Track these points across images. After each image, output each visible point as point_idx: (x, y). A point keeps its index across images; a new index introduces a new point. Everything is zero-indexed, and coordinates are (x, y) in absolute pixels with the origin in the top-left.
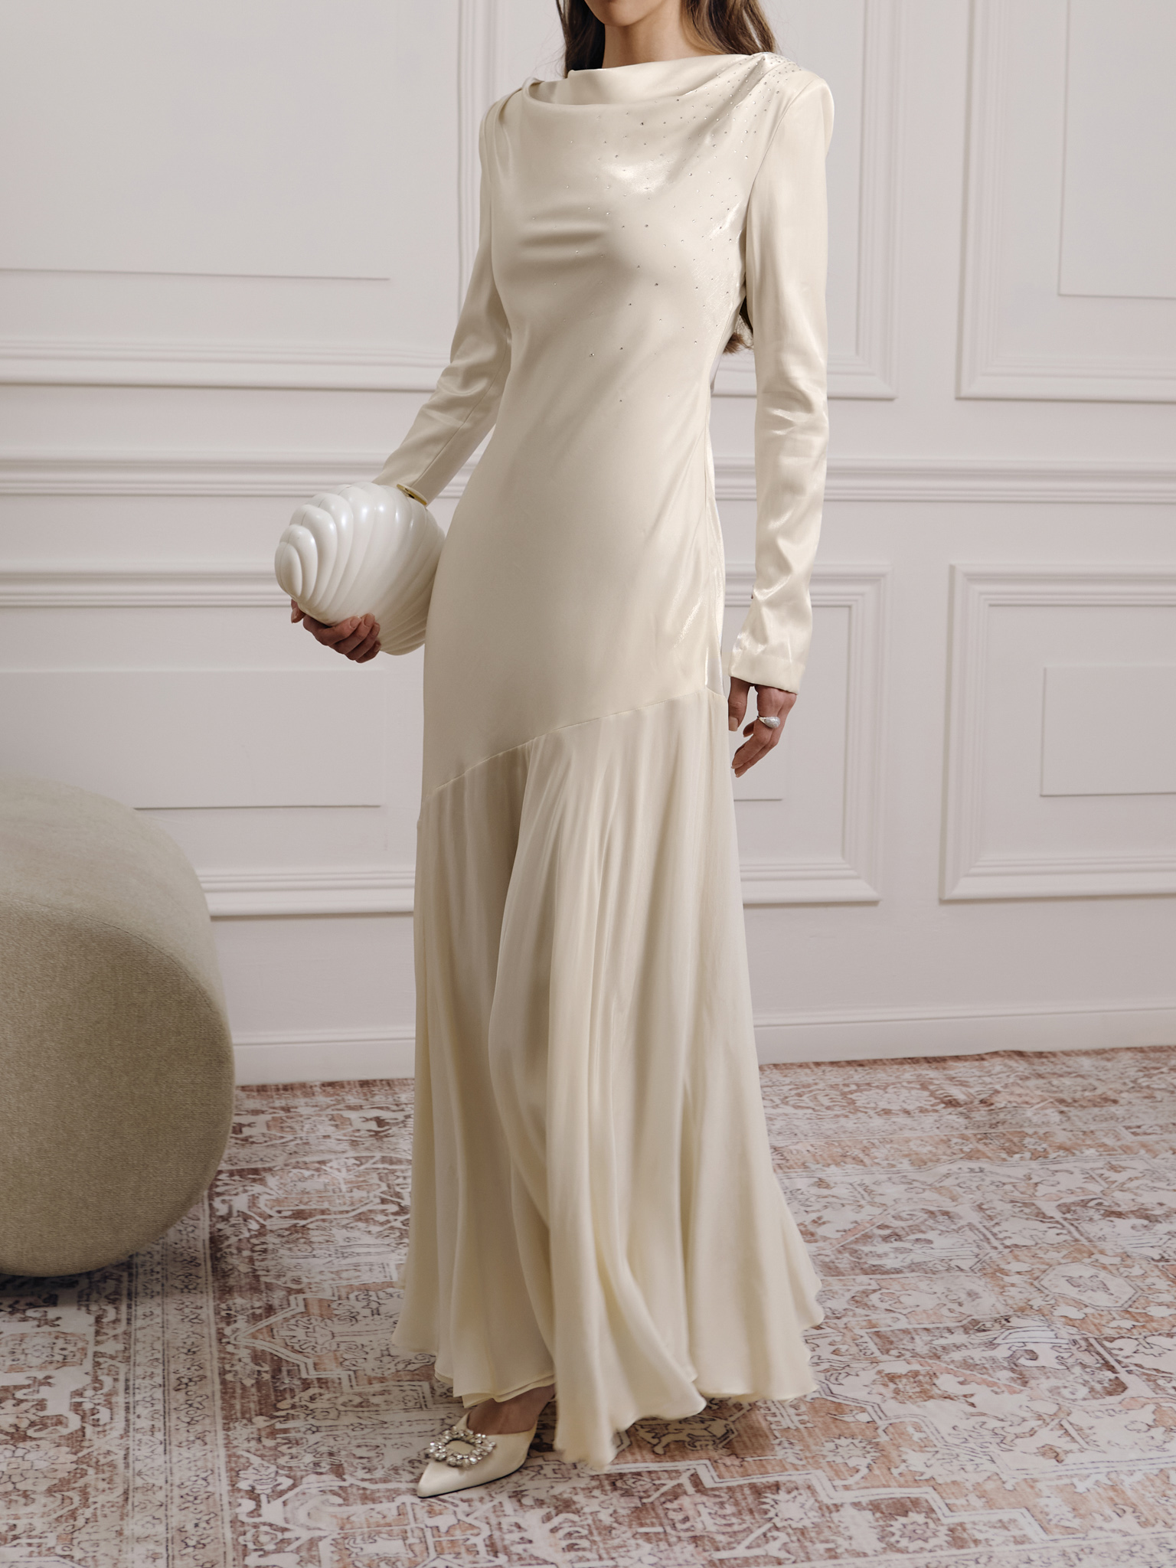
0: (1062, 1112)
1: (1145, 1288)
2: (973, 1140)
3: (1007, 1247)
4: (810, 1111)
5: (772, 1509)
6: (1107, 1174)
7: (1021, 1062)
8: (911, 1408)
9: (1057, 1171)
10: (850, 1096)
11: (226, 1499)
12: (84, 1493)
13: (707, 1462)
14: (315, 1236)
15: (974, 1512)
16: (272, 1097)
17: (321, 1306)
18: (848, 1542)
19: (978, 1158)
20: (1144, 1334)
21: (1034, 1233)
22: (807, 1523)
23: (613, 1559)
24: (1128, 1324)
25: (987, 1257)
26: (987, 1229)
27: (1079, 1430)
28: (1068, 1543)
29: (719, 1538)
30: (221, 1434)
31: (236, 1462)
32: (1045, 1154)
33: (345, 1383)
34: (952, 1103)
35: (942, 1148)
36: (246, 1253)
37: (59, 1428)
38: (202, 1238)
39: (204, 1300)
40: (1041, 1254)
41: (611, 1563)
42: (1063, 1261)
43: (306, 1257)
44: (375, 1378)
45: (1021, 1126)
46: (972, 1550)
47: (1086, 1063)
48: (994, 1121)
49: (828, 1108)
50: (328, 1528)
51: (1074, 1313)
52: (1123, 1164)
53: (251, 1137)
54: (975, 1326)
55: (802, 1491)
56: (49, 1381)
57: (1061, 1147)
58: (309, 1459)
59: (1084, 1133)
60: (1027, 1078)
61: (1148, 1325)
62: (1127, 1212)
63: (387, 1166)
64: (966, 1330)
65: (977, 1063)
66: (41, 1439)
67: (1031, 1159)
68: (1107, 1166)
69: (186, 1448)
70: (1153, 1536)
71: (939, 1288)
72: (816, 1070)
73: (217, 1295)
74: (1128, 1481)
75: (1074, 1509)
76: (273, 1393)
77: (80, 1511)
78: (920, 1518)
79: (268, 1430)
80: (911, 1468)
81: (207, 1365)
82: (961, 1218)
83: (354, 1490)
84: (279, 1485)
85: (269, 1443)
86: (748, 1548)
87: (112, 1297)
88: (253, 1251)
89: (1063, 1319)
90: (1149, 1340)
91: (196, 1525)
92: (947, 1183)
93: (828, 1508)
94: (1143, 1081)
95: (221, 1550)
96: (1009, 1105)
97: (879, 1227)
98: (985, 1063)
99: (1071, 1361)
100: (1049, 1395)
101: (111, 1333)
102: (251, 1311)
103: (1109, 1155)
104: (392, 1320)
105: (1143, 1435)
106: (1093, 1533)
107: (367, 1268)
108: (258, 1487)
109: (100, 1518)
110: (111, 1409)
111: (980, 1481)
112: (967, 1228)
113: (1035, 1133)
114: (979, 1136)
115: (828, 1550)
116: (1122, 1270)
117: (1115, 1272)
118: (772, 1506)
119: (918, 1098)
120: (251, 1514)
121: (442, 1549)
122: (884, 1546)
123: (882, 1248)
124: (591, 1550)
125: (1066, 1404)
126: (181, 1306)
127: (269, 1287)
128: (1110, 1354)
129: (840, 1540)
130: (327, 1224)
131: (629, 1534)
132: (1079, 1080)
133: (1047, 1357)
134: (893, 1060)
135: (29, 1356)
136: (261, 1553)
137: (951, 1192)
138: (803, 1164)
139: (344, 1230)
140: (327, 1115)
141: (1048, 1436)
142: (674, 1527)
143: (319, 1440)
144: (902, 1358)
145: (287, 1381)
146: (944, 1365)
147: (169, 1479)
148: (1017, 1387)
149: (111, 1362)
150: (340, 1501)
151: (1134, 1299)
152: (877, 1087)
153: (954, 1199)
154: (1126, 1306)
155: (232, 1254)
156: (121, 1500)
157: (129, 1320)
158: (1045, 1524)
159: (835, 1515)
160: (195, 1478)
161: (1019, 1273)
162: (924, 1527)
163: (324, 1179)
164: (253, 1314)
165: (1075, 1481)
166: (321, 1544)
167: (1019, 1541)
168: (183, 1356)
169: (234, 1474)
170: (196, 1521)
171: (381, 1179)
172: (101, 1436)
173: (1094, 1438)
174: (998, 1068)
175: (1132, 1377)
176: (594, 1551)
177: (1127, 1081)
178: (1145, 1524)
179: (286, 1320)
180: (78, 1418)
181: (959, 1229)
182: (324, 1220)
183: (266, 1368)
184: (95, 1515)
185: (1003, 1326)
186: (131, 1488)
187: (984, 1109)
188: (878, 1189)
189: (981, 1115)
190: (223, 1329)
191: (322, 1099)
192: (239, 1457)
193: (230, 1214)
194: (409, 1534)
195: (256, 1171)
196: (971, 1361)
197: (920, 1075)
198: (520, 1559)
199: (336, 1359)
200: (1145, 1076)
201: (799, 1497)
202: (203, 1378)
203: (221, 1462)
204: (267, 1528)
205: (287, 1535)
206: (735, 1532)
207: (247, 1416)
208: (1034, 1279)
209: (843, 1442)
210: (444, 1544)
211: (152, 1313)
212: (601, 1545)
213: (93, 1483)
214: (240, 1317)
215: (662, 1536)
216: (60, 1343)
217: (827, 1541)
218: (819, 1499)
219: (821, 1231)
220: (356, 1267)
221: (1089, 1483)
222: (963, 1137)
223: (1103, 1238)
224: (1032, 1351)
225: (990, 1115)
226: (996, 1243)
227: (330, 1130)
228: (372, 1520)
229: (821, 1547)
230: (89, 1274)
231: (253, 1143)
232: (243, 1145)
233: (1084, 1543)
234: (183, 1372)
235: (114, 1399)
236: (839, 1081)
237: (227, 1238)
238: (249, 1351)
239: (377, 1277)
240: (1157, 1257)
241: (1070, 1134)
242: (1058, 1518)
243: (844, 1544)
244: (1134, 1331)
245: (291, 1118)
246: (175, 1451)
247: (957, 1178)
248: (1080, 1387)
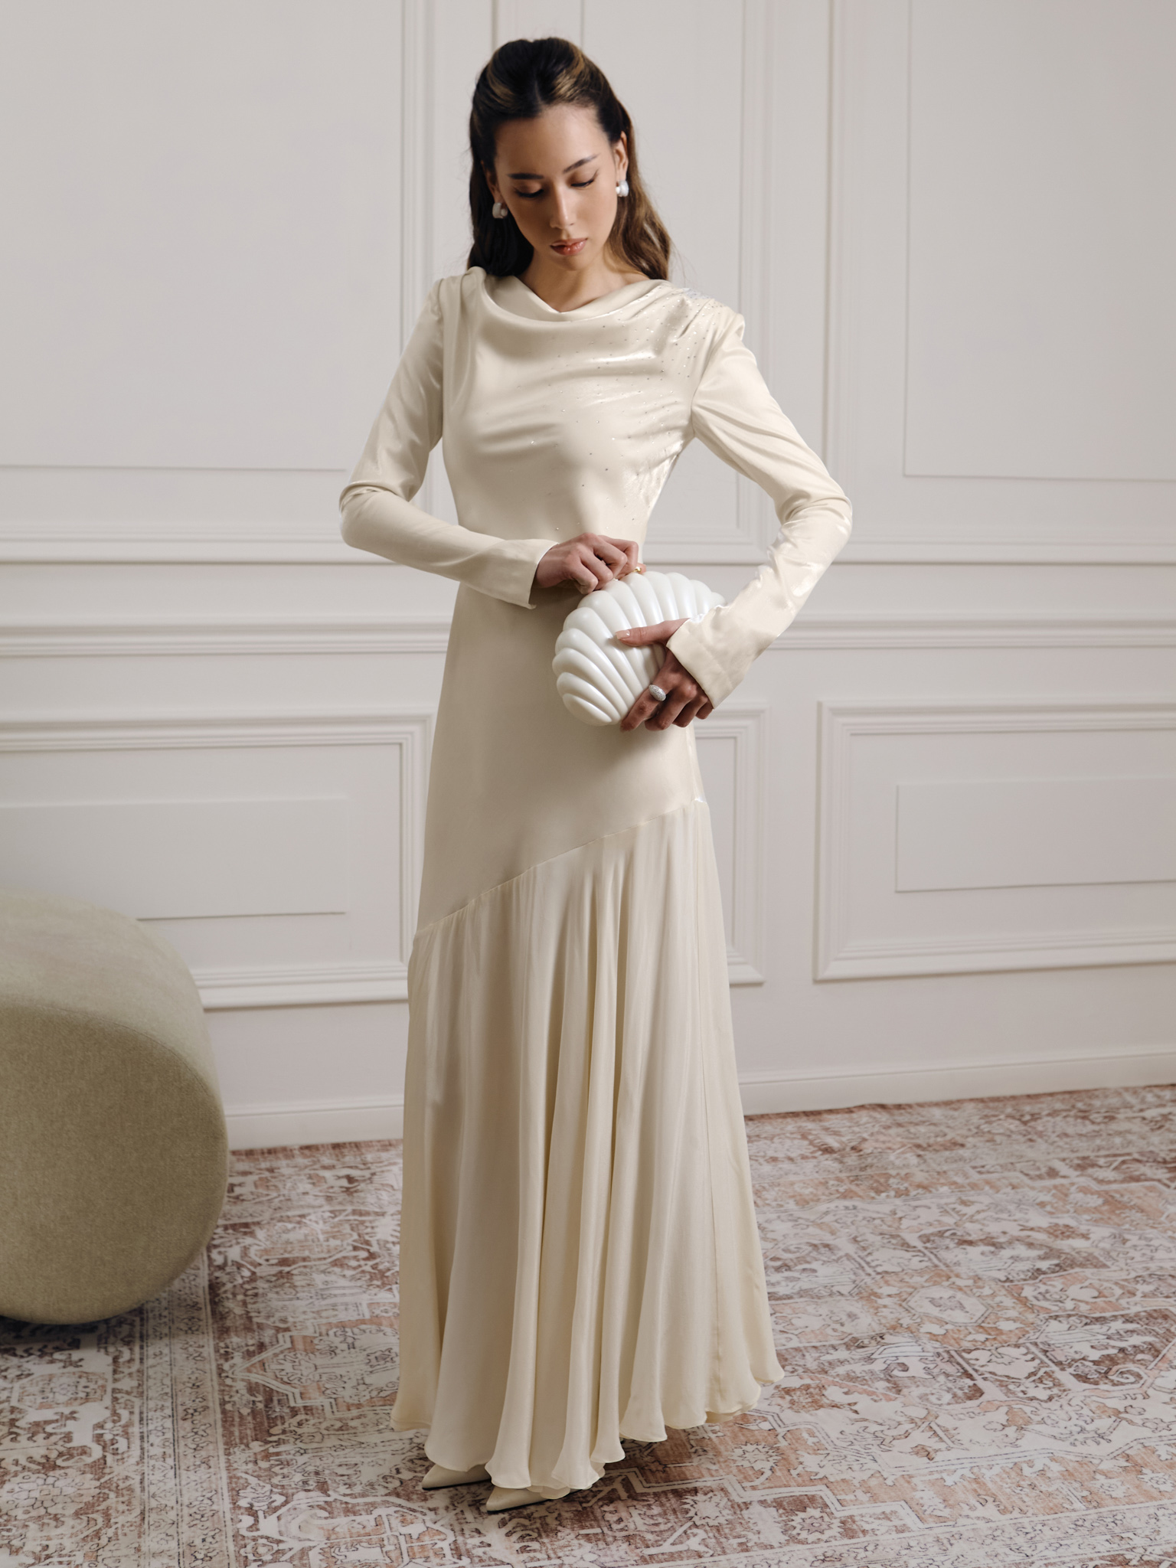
0: (919, 1156)
1: (995, 1305)
2: (847, 1181)
3: (878, 1273)
5: (692, 1508)
6: (959, 1207)
7: (884, 1113)
8: (805, 1416)
9: (917, 1207)
11: (228, 1516)
12: (107, 1515)
13: (636, 1469)
14: (298, 1281)
15: (861, 1506)
16: (258, 1160)
17: (305, 1343)
18: (757, 1536)
19: (851, 1197)
20: (996, 1346)
21: (900, 1261)
22: (722, 1520)
23: (559, 1558)
24: (982, 1337)
25: (862, 1283)
26: (862, 1258)
27: (946, 1431)
28: (941, 1531)
29: (649, 1536)
30: (223, 1459)
31: (236, 1483)
32: (907, 1192)
33: (327, 1409)
34: (827, 1150)
35: (821, 1190)
36: (240, 1297)
37: (84, 1457)
38: (201, 1286)
39: (205, 1340)
40: (907, 1278)
41: (558, 1562)
42: (926, 1284)
43: (291, 1299)
44: (353, 1405)
45: (886, 1169)
46: (861, 1540)
47: (937, 1113)
48: (863, 1165)
50: (318, 1539)
51: (937, 1330)
52: (971, 1199)
53: (241, 1195)
54: (855, 1343)
55: (716, 1493)
56: (75, 1415)
57: (919, 1186)
58: (298, 1477)
59: (939, 1173)
60: (889, 1127)
61: (999, 1338)
62: (977, 1241)
63: (357, 1217)
64: (848, 1347)
65: (847, 1116)
66: (68, 1467)
67: (895, 1197)
68: (958, 1201)
69: (193, 1472)
70: (1012, 1522)
71: (824, 1310)
73: (216, 1335)
74: (988, 1475)
75: (944, 1501)
76: (266, 1420)
77: (104, 1531)
78: (816, 1513)
79: (263, 1454)
80: (807, 1469)
81: (210, 1397)
82: (839, 1249)
83: (338, 1504)
84: (273, 1502)
85: (264, 1464)
86: (673, 1544)
87: (126, 1340)
88: (246, 1295)
89: (928, 1335)
90: (1000, 1350)
91: (204, 1540)
92: (827, 1219)
93: (739, 1506)
94: (985, 1128)
95: (226, 1562)
96: (875, 1151)
97: (772, 1260)
98: (854, 1115)
99: (936, 1371)
100: (920, 1401)
101: (127, 1371)
102: (246, 1348)
103: (960, 1191)
104: (365, 1353)
105: (999, 1434)
106: (961, 1521)
107: (343, 1307)
108: (256, 1504)
109: (120, 1537)
110: (128, 1439)
111: (865, 1478)
112: (844, 1258)
113: (898, 1174)
114: (851, 1178)
115: (741, 1544)
116: (975, 1290)
117: (969, 1292)
118: (692, 1506)
119: (799, 1147)
120: (251, 1528)
121: (414, 1554)
122: (787, 1538)
123: (776, 1277)
124: (540, 1551)
125: (934, 1409)
126: (186, 1346)
127: (260, 1326)
128: (968, 1363)
129: (750, 1535)
130: (308, 1270)
131: (573, 1536)
132: (932, 1127)
133: (916, 1369)
134: (777, 1114)
135: (57, 1394)
136: (260, 1563)
137: (830, 1227)
139: (323, 1275)
140: (305, 1175)
141: (920, 1437)
142: (610, 1528)
143: (307, 1460)
144: (796, 1373)
145: (277, 1410)
146: (831, 1379)
147: (179, 1500)
148: (892, 1395)
149: (127, 1397)
150: (326, 1514)
151: (986, 1315)
153: (833, 1233)
154: (980, 1321)
155: (228, 1298)
156: (138, 1520)
157: (141, 1360)
158: (921, 1514)
159: (745, 1512)
160: (202, 1498)
161: (889, 1296)
162: (820, 1520)
163: (304, 1231)
164: (248, 1351)
165: (944, 1475)
166: (310, 1553)
167: (900, 1530)
168: (189, 1390)
169: (235, 1494)
170: (204, 1537)
171: (352, 1229)
172: (120, 1463)
173: (958, 1437)
174: (865, 1119)
175: (988, 1383)
176: (543, 1552)
177: (972, 1127)
178: (1003, 1512)
179: (276, 1355)
180: (100, 1448)
181: (839, 1259)
182: (305, 1267)
183: (260, 1398)
184: (116, 1534)
185: (878, 1343)
186: (147, 1509)
187: (854, 1155)
188: (770, 1227)
189: (852, 1160)
190: (222, 1365)
191: (300, 1161)
192: (238, 1478)
193: (225, 1264)
194: (386, 1542)
195: (246, 1225)
196: (853, 1374)
197: (800, 1127)
198: (481, 1561)
199: (319, 1388)
200: (986, 1123)
201: (714, 1497)
202: (206, 1408)
203: (224, 1483)
204: (264, 1541)
205: (282, 1546)
206: (661, 1531)
207: (245, 1441)
208: (902, 1301)
209: (749, 1448)
210: (416, 1549)
211: (161, 1353)
212: (549, 1546)
213: (114, 1505)
214: (236, 1354)
215: (600, 1536)
216: (83, 1382)
217: (739, 1537)
218: (731, 1498)
220: (334, 1307)
221: (956, 1477)
222: (838, 1179)
223: (958, 1264)
224: (903, 1364)
225: (860, 1159)
226: (869, 1270)
227: (308, 1187)
228: (353, 1531)
229: (735, 1542)
230: (106, 1321)
231: (243, 1200)
232: (235, 1203)
233: (955, 1530)
234: (189, 1404)
235: (130, 1430)
237: (224, 1284)
238: (245, 1384)
239: (351, 1316)
240: (1004, 1279)
241: (926, 1175)
242: (932, 1508)
243: (754, 1538)
244: (987, 1343)
245: (275, 1178)
246: (184, 1474)
247: (834, 1215)
248: (944, 1393)
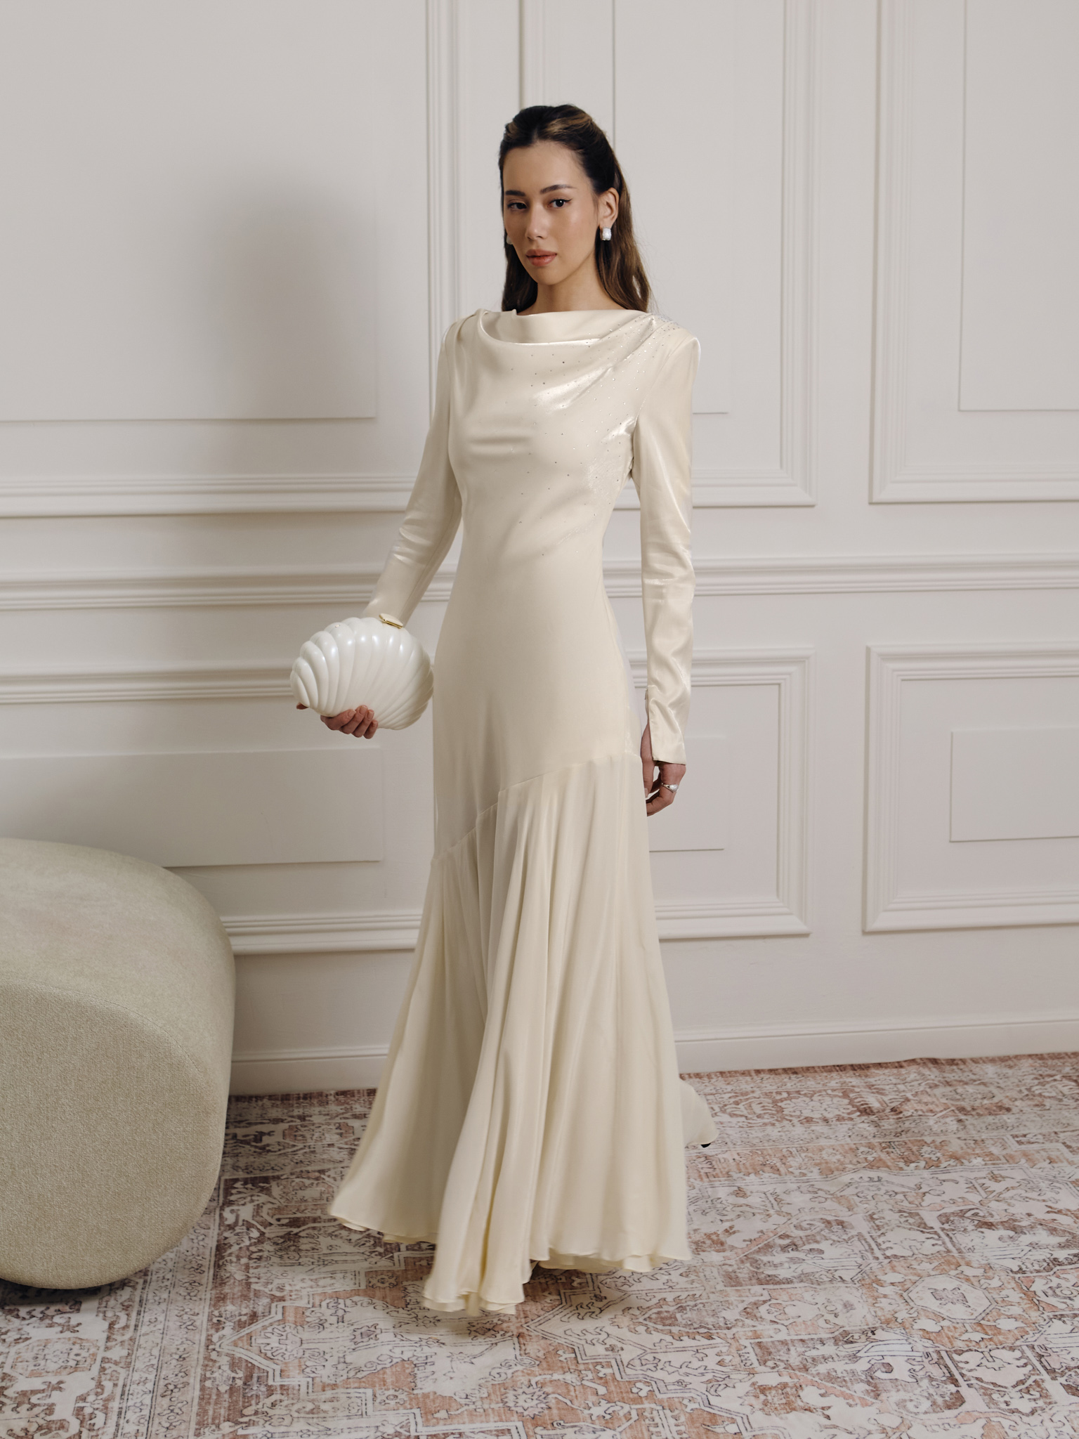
0: (960, 1121)
1: (999, 1300)
2: (878, 1149)
3: (887, 1257)
4: (743, 1119)
6: (988, 1183)
7: (934, 1070)
8: (775, 1420)
9: (944, 1181)
10: (779, 1104)
14: (304, 1244)
16: (293, 1105)
17: (296, 1314)
19: (879, 1168)
20: (990, 1347)
21: (913, 1243)
24: (977, 1337)
25: (867, 1268)
26: (873, 1239)
32: (937, 1164)
33: (303, 1389)
34: (866, 1111)
35: (850, 1156)
37: (61, 1432)
38: (210, 1246)
39: (201, 1307)
40: (915, 1265)
42: (932, 1273)
44: (329, 1385)
45: (922, 1135)
47: (990, 1071)
48: (899, 1130)
49: (759, 1116)
51: (932, 1326)
52: (1003, 1173)
53: (268, 1145)
54: (845, 1338)
56: (61, 1385)
57: (952, 1156)
59: (976, 1142)
60: (936, 1086)
61: (995, 1338)
62: (997, 1223)
64: (836, 1341)
65: (895, 1071)
67: (924, 1168)
68: (989, 1176)
71: (821, 1299)
72: (755, 1077)
73: (213, 1302)
76: (241, 1399)
82: (853, 1228)
87: (126, 1304)
88: (250, 1259)
89: (921, 1333)
90: (992, 1353)
94: (1037, 1090)
96: (915, 1114)
97: (780, 1237)
98: (903, 1071)
99: (921, 1374)
100: (896, 1408)
101: (120, 1338)
102: (238, 1318)
103: (994, 1164)
104: (353, 1328)
110: (106, 1414)
112: (856, 1238)
113: (933, 1141)
114: (883, 1145)
116: (983, 1281)
117: (976, 1283)
119: (839, 1106)
123: (780, 1257)
125: (909, 1417)
126: (181, 1313)
127: (257, 1294)
128: (956, 1367)
130: (315, 1232)
132: (982, 1087)
133: (901, 1370)
134: (823, 1067)
135: (49, 1361)
137: (849, 1201)
138: (727, 1173)
139: (329, 1238)
140: (335, 1124)
144: (776, 1369)
145: (255, 1388)
146: (810, 1377)
148: (870, 1399)
149: (114, 1368)
151: (987, 1311)
152: (805, 1095)
153: (850, 1208)
154: (980, 1318)
155: (231, 1262)
157: (136, 1327)
161: (892, 1284)
164: (239, 1321)
168: (174, 1363)
174: (912, 1076)
175: (972, 1391)
177: (1023, 1088)
179: (265, 1327)
180: (78, 1422)
181: (849, 1239)
182: (313, 1229)
183: (240, 1374)
185: (868, 1338)
187: (893, 1117)
188: (786, 1198)
189: (889, 1124)
190: (211, 1336)
191: (333, 1108)
193: (236, 1223)
195: (265, 1180)
196: (834, 1374)
197: (845, 1082)
199: (300, 1365)
200: (1040, 1084)
202: (187, 1384)
207: (217, 1422)
208: (904, 1290)
211: (156, 1320)
214: (228, 1324)
216: (76, 1349)
219: (730, 1241)
222: (870, 1146)
223: (972, 1250)
224: (888, 1364)
225: (897, 1123)
226: (878, 1253)
227: (335, 1139)
230: (110, 1284)
231: (268, 1151)
232: (260, 1153)
234: (171, 1378)
235: (110, 1405)
236: (773, 1088)
237: (231, 1246)
238: (229, 1358)
240: (1016, 1269)
241: (962, 1143)
244: (982, 1344)
245: (305, 1126)
247: (856, 1188)
248: (924, 1400)
